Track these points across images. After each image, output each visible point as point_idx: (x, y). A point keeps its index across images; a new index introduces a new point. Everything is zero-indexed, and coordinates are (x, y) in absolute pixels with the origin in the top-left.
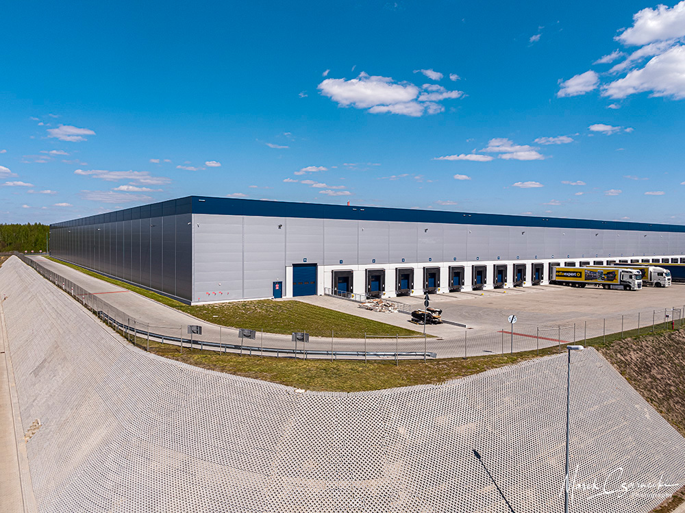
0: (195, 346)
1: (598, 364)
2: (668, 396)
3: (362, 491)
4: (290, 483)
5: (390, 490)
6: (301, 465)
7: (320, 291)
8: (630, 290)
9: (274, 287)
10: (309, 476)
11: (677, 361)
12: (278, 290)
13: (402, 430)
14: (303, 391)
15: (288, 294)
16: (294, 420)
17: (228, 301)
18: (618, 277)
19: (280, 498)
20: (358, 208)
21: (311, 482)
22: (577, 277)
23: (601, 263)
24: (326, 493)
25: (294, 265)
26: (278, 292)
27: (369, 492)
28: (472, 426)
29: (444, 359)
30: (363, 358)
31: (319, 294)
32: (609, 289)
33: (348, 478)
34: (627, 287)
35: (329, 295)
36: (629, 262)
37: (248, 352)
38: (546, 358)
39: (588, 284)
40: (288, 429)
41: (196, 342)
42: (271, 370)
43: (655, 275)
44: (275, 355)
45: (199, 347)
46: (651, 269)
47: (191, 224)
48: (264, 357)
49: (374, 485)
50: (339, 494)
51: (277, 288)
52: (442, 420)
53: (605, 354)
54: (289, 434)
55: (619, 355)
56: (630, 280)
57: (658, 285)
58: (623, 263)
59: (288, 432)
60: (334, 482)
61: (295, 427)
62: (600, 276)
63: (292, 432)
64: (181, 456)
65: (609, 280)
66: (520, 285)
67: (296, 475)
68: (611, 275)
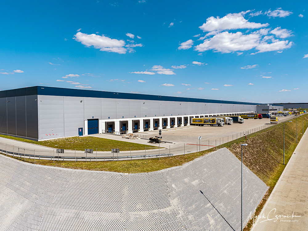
0: (60, 159)
1: (229, 154)
2: (251, 164)
3: (164, 213)
4: (133, 214)
5: (175, 211)
6: (136, 206)
7: (100, 131)
8: (220, 126)
9: (79, 130)
10: (141, 210)
11: (250, 151)
12: (81, 132)
13: (173, 186)
14: (128, 174)
15: (86, 134)
16: (127, 187)
17: (57, 138)
18: (216, 121)
19: (130, 222)
20: (116, 93)
21: (142, 213)
22: (200, 122)
23: (207, 116)
24: (149, 216)
25: (88, 120)
26: (81, 133)
27: (167, 213)
28: (197, 181)
29: (176, 156)
30: (144, 158)
31: (100, 133)
32: (213, 126)
33: (157, 209)
34: (219, 125)
35: (104, 133)
36: (216, 116)
37: (89, 160)
38: (212, 152)
39: (205, 124)
40: (126, 191)
41: (60, 157)
42: (105, 167)
43: (227, 121)
44: (103, 160)
45: (62, 160)
46: (226, 118)
47: (37, 101)
48: (98, 162)
49: (168, 210)
50: (155, 216)
51: (80, 131)
52: (186, 180)
53: (230, 150)
54: (127, 193)
55: (234, 150)
56: (220, 122)
57: (229, 124)
58: (214, 116)
59: (126, 192)
60: (152, 211)
61: (129, 190)
62: (209, 121)
63: (128, 192)
64: (74, 211)
65: (213, 123)
66: (180, 126)
67: (135, 211)
68: (213, 121)
